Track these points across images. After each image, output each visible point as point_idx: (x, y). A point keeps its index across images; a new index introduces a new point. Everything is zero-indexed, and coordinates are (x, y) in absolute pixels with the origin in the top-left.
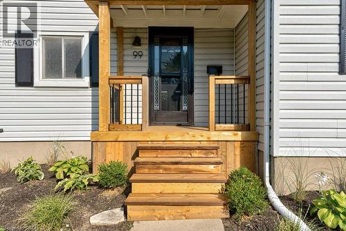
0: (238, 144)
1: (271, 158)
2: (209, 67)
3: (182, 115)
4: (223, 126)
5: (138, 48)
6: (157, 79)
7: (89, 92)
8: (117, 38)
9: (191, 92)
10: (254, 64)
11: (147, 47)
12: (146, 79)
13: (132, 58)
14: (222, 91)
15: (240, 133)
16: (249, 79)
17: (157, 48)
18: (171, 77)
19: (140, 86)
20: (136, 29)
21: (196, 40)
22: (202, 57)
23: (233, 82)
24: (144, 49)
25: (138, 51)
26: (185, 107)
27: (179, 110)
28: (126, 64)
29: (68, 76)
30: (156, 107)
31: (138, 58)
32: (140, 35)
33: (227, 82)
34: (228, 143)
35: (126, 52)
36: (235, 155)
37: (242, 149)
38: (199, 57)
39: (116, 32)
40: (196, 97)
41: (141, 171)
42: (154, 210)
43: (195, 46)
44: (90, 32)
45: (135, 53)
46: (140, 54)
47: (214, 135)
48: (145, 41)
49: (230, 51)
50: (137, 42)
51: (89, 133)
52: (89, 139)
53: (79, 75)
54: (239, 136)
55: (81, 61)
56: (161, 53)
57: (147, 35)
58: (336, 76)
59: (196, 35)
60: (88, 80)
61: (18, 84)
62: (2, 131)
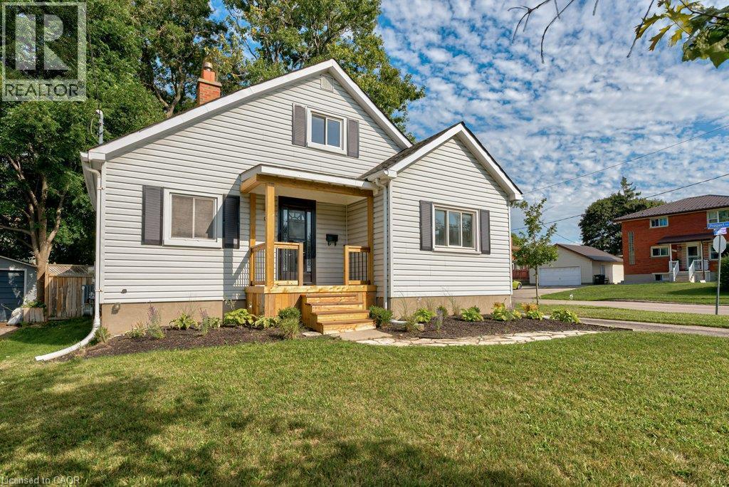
0: (365, 294)
1: (389, 299)
2: (327, 235)
4: (353, 281)
7: (221, 253)
8: (249, 203)
9: (314, 256)
10: (371, 239)
11: (278, 214)
13: (262, 223)
16: (369, 249)
17: (285, 212)
22: (323, 227)
23: (359, 251)
26: (308, 269)
28: (257, 228)
33: (355, 250)
35: (257, 217)
37: (368, 297)
38: (320, 226)
39: (249, 198)
40: (318, 260)
41: (316, 310)
43: (317, 212)
44: (224, 195)
49: (343, 223)
51: (222, 293)
52: (222, 298)
53: (211, 236)
54: (365, 288)
56: (288, 215)
58: (419, 251)
59: (317, 207)
60: (220, 240)
61: (144, 241)
62: (124, 291)
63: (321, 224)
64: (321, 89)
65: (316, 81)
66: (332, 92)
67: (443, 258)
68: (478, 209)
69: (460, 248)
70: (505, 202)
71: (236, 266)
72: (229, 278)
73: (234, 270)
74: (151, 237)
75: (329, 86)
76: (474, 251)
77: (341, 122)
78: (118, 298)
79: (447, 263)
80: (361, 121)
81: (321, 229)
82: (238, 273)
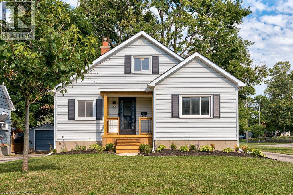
0: (147, 139)
1: (154, 141)
2: (142, 112)
3: (132, 131)
4: (143, 133)
5: (114, 105)
6: (122, 117)
7: (96, 122)
9: (135, 122)
11: (118, 105)
12: (119, 118)
13: (112, 109)
14: (143, 122)
15: (148, 135)
16: (151, 118)
18: (127, 116)
19: (117, 120)
20: (114, 98)
21: (137, 102)
24: (117, 106)
25: (114, 106)
26: (133, 128)
27: (130, 129)
28: (110, 111)
29: (87, 116)
30: (122, 128)
31: (114, 109)
32: (115, 100)
33: (145, 119)
34: (145, 138)
35: (110, 107)
36: (147, 142)
37: (149, 140)
38: (138, 108)
40: (137, 124)
41: (118, 145)
42: (122, 151)
44: (96, 99)
45: (113, 107)
46: (115, 107)
47: (140, 136)
48: (117, 103)
50: (114, 103)
51: (96, 138)
52: (96, 140)
53: (91, 115)
55: (92, 111)
57: (118, 100)
58: (171, 118)
59: (137, 100)
60: (95, 117)
61: (69, 119)
62: (63, 137)
63: (139, 107)
64: (139, 45)
65: (136, 42)
66: (144, 45)
67: (186, 121)
68: (212, 95)
69: (200, 116)
70: (234, 88)
71: (101, 127)
72: (98, 132)
73: (101, 129)
74: (71, 118)
75: (143, 43)
76: (209, 117)
77: (149, 58)
78: (61, 139)
79: (188, 124)
80: (159, 56)
81: (139, 110)
82: (102, 130)
